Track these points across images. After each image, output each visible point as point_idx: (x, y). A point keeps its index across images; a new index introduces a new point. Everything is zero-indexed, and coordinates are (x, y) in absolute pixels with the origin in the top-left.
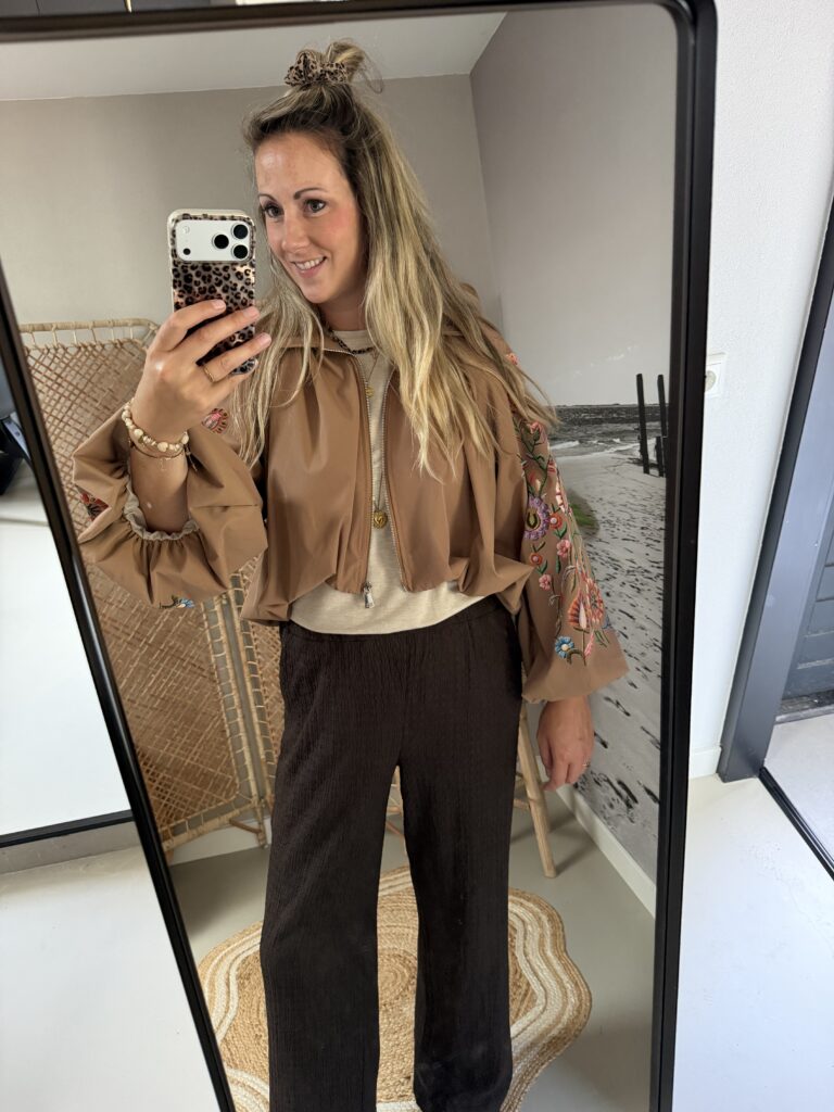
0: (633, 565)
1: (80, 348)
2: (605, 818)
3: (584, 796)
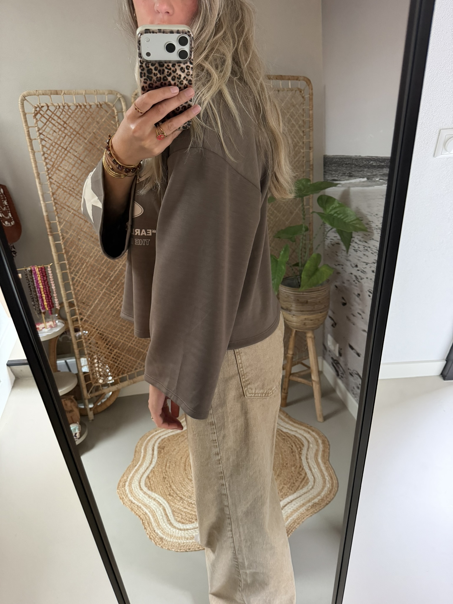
1: (77, 106)
2: (353, 394)
3: (342, 381)
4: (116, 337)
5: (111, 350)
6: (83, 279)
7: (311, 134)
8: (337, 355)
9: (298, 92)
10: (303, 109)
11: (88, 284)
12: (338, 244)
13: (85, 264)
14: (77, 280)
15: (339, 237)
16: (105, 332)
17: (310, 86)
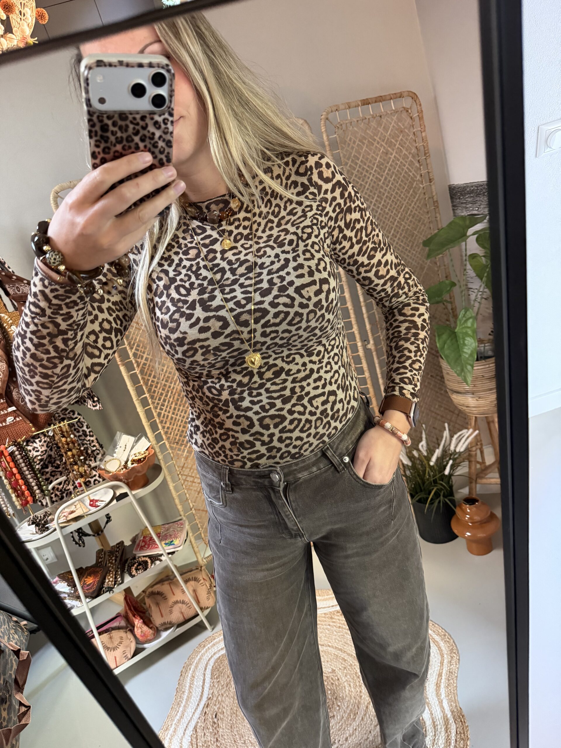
6: (171, 413)
7: (428, 161)
9: (405, 111)
10: (414, 133)
11: (178, 417)
13: (170, 392)
14: (164, 415)
17: (417, 102)
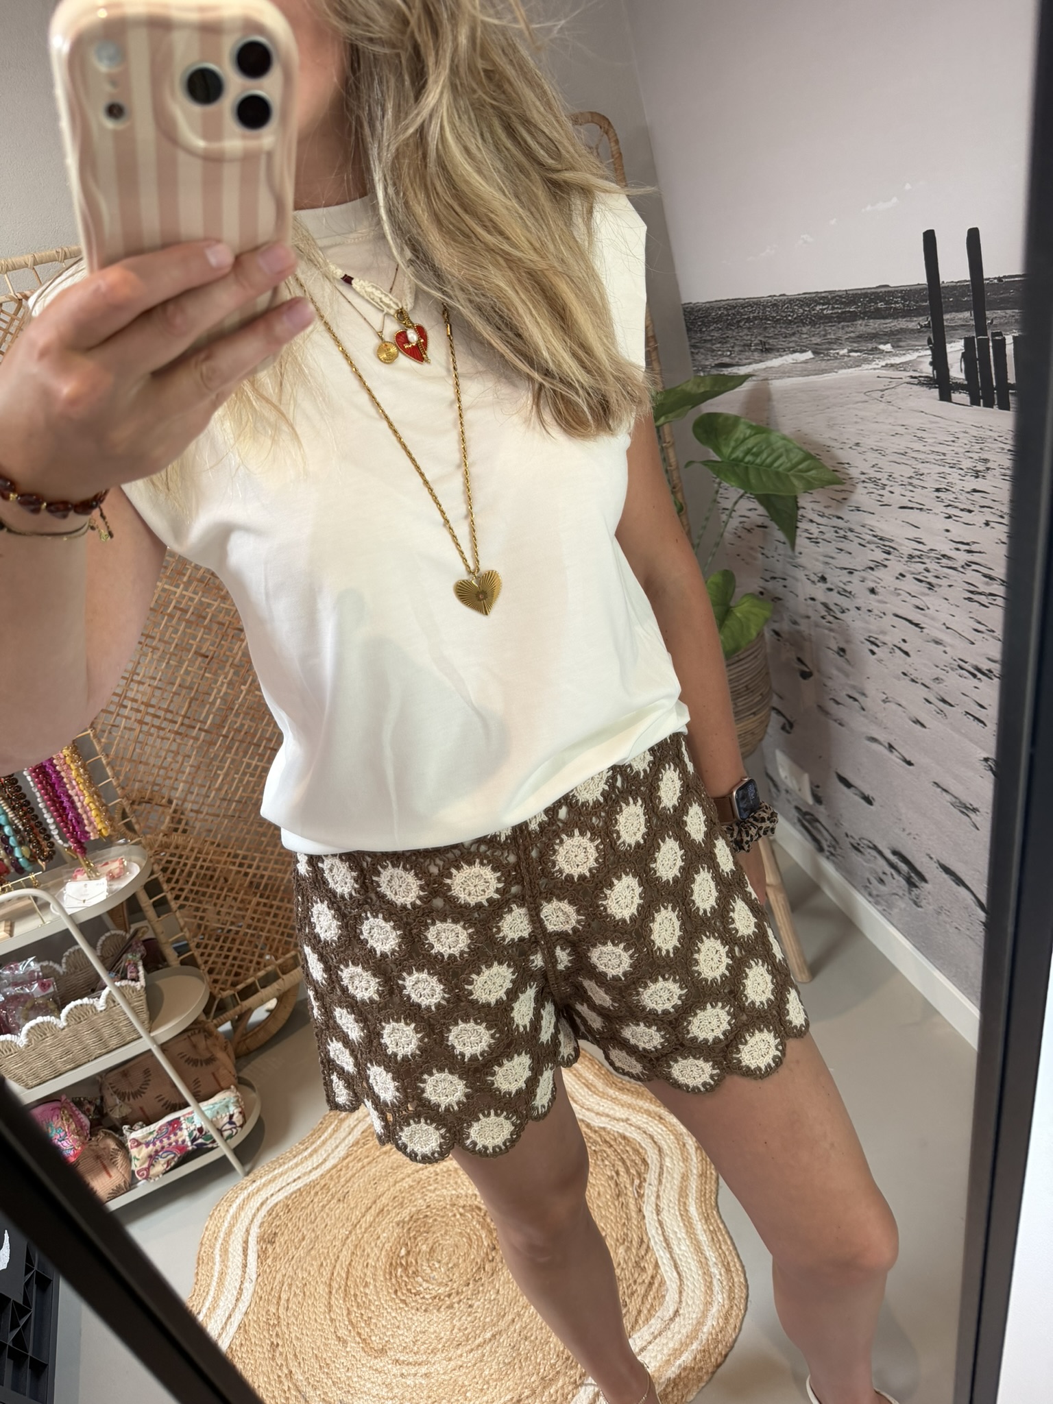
0: (920, 547)
2: (870, 895)
3: (834, 862)
4: (250, 866)
5: (242, 901)
8: (810, 801)
12: (765, 527)
15: (761, 510)
16: (218, 862)
17: (610, 132)
